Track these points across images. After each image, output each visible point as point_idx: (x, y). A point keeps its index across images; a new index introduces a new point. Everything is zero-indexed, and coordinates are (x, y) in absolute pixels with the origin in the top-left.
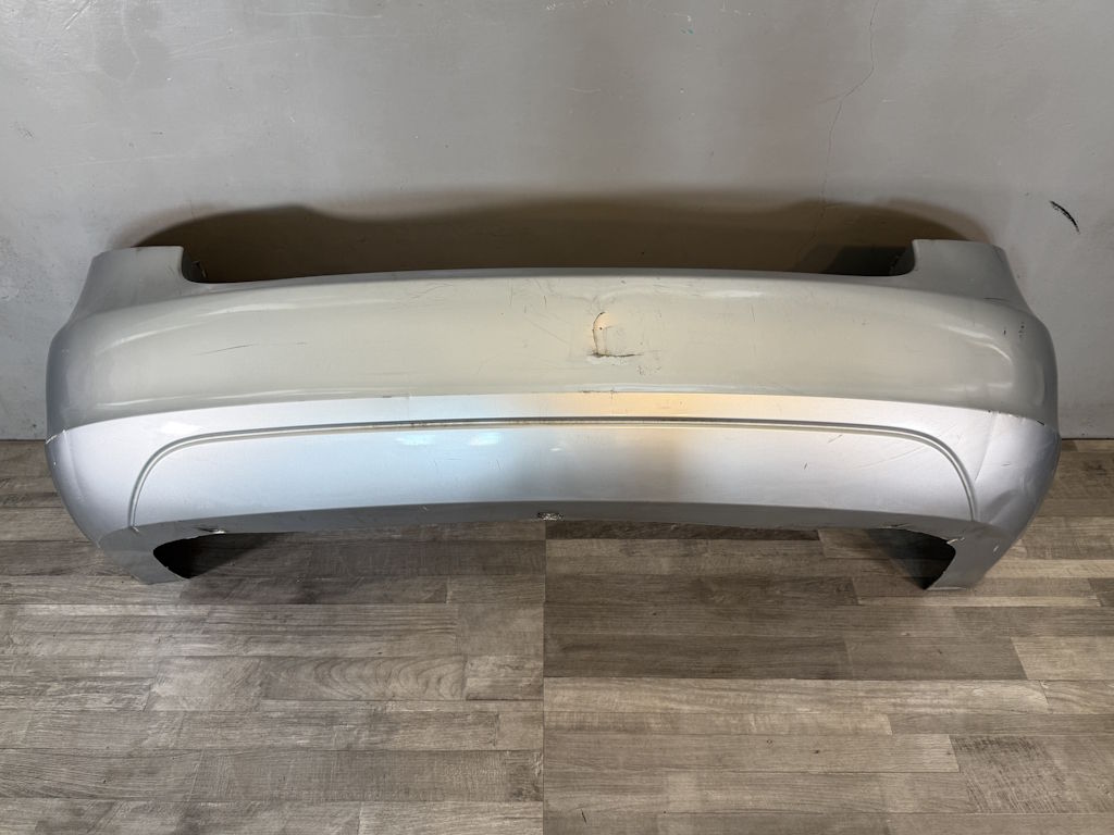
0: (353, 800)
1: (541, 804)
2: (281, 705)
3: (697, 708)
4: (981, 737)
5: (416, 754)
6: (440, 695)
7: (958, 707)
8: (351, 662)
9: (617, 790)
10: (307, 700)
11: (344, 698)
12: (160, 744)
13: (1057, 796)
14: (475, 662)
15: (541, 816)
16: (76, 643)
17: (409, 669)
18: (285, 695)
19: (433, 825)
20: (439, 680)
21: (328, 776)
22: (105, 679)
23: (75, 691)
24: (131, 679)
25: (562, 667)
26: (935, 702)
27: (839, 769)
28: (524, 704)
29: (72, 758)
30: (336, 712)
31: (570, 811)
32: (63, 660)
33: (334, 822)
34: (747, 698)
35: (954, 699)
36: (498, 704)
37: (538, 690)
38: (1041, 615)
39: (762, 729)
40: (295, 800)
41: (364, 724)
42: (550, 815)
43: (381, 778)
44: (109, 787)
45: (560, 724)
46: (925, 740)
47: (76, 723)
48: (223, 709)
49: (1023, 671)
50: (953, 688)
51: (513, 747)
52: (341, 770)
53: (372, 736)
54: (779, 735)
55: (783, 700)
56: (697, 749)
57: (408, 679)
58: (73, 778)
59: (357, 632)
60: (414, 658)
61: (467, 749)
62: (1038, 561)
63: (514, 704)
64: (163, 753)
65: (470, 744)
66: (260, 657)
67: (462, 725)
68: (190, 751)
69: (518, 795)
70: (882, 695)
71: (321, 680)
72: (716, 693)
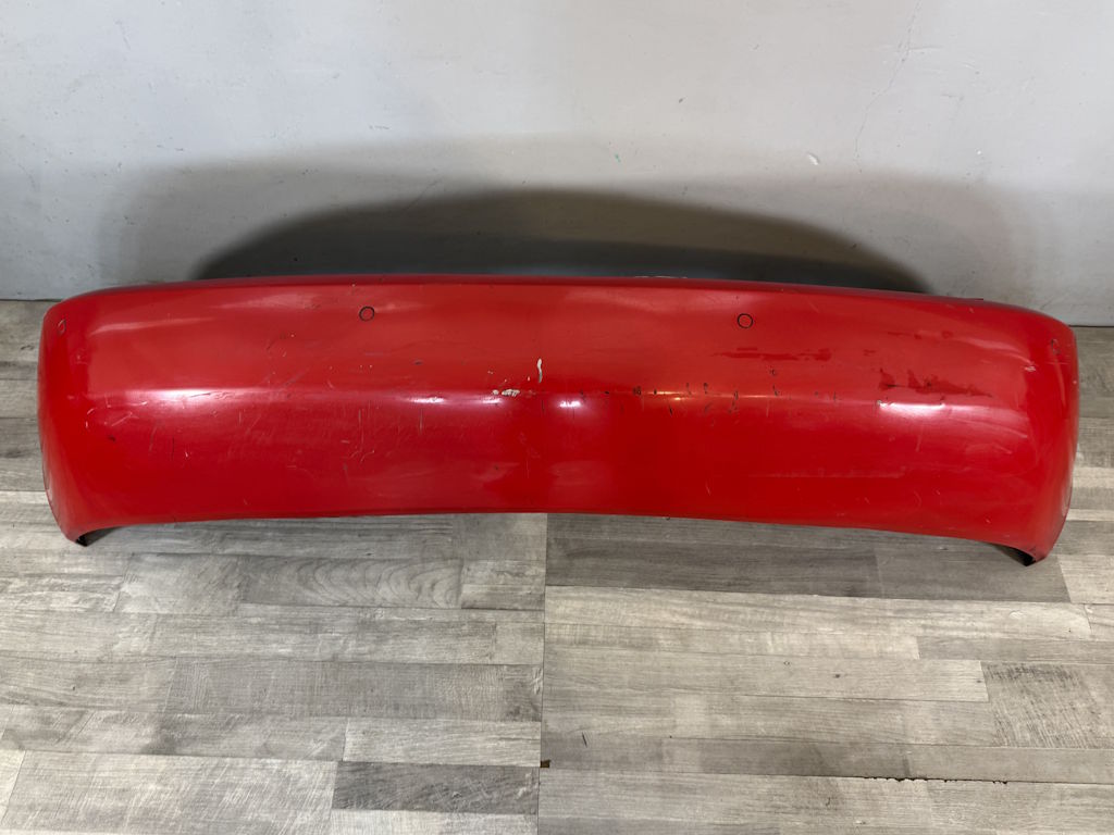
0: (338, 716)
1: (539, 724)
2: (261, 609)
3: (709, 624)
4: (1015, 664)
5: (406, 666)
6: (433, 602)
7: (992, 631)
8: (338, 563)
9: (619, 711)
10: (289, 604)
11: (330, 603)
12: (131, 650)
13: (1091, 731)
14: (472, 567)
15: (538, 737)
16: (39, 535)
17: (400, 572)
18: (265, 598)
19: (423, 744)
20: (433, 586)
21: (312, 688)
22: (69, 576)
23: (39, 588)
24: (99, 577)
25: (566, 576)
26: (969, 624)
27: (860, 696)
28: (523, 614)
29: (37, 662)
30: (319, 619)
31: (569, 733)
32: (24, 553)
33: (319, 738)
34: (766, 615)
35: (989, 622)
36: (496, 613)
37: (541, 600)
38: (1092, 530)
39: (780, 649)
40: (277, 713)
41: (350, 633)
42: (550, 736)
43: (369, 692)
44: (79, 693)
45: (562, 637)
46: (954, 666)
47: (39, 623)
48: (198, 613)
49: (1067, 593)
50: (989, 610)
51: (510, 662)
52: (325, 682)
53: (360, 646)
54: (798, 657)
55: (804, 617)
56: (708, 669)
57: (399, 584)
58: (40, 683)
59: (342, 530)
60: (406, 561)
61: (461, 662)
62: (1096, 469)
63: (514, 613)
64: (135, 660)
65: (465, 657)
66: (237, 556)
67: (458, 636)
68: (164, 657)
69: (514, 714)
70: (911, 615)
71: (304, 583)
72: (731, 608)
